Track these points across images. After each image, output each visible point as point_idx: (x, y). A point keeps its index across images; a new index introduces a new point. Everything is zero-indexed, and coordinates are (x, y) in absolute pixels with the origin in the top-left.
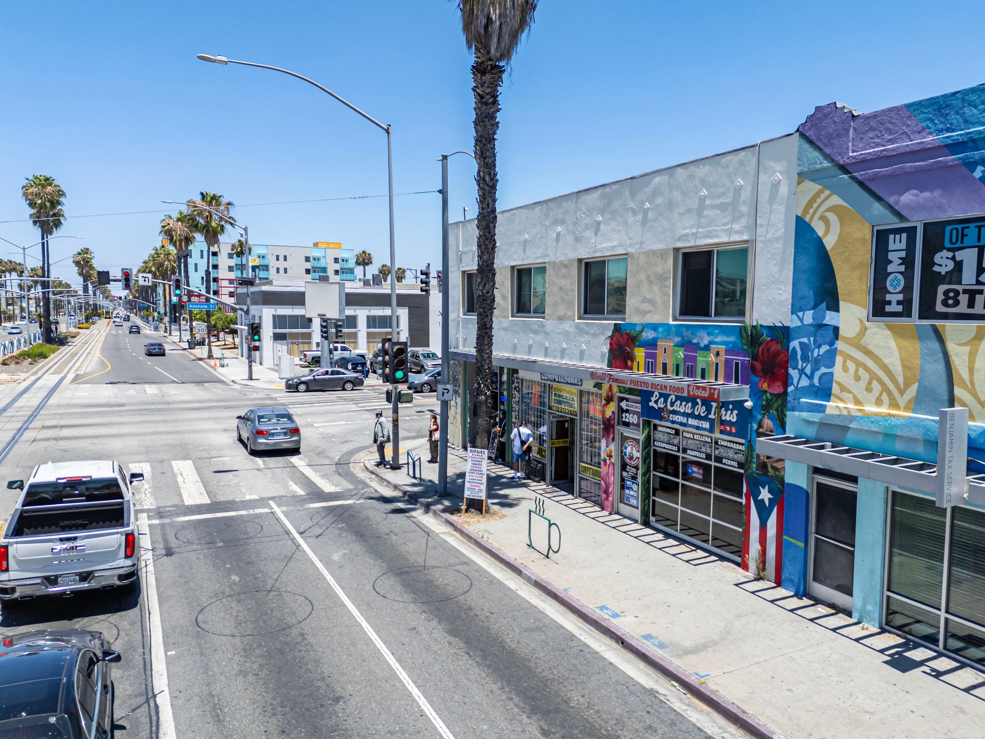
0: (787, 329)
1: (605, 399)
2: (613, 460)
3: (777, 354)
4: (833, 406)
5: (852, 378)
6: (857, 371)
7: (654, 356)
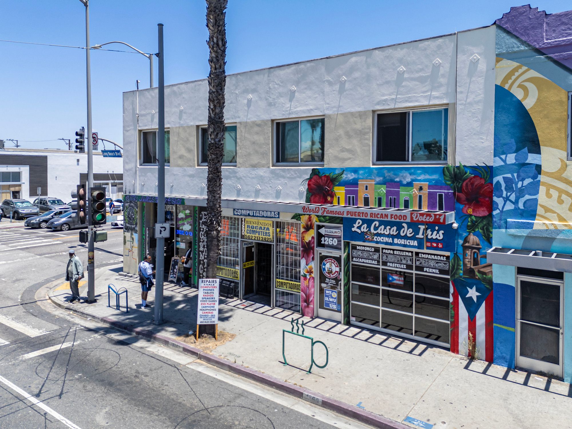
0: (491, 167)
1: (304, 228)
2: (313, 275)
3: (482, 186)
4: (539, 224)
5: (556, 202)
6: (560, 197)
7: (356, 193)
